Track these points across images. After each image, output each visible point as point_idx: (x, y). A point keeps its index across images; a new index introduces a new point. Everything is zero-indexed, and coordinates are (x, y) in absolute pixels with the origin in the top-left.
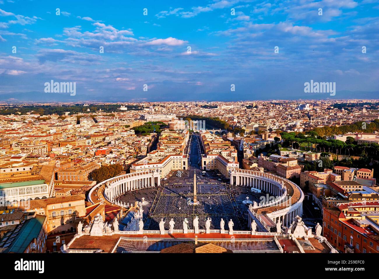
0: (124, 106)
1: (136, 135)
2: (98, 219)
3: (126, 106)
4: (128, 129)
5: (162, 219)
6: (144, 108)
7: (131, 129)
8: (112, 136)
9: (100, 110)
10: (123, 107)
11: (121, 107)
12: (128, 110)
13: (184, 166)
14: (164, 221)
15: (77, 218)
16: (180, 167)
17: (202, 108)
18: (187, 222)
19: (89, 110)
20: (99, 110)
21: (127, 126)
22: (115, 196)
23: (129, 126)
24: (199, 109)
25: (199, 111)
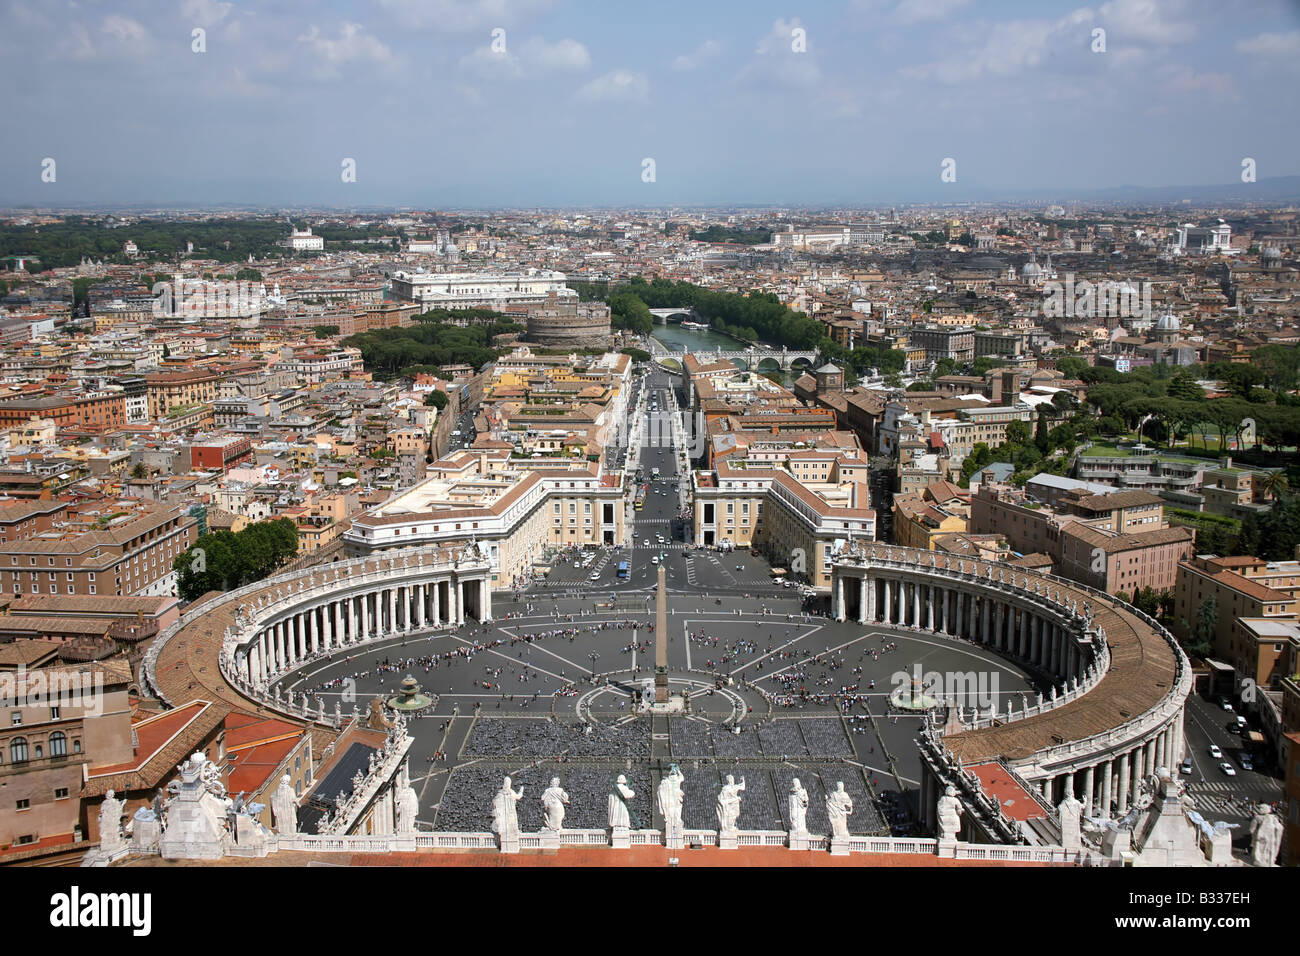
0: (309, 233)
1: (369, 377)
2: (199, 779)
3: (317, 232)
4: (330, 343)
5: (508, 781)
6: (405, 239)
7: (343, 344)
8: (252, 381)
9: (190, 246)
10: (301, 234)
11: (296, 233)
12: (328, 248)
13: (608, 527)
14: (515, 788)
15: (91, 772)
16: (588, 532)
17: (694, 244)
18: (629, 794)
19: (131, 248)
20: (186, 249)
21: (325, 332)
22: (273, 670)
23: (334, 330)
24: (681, 246)
25: (681, 257)
